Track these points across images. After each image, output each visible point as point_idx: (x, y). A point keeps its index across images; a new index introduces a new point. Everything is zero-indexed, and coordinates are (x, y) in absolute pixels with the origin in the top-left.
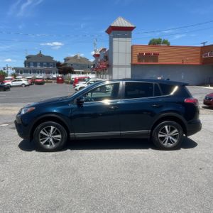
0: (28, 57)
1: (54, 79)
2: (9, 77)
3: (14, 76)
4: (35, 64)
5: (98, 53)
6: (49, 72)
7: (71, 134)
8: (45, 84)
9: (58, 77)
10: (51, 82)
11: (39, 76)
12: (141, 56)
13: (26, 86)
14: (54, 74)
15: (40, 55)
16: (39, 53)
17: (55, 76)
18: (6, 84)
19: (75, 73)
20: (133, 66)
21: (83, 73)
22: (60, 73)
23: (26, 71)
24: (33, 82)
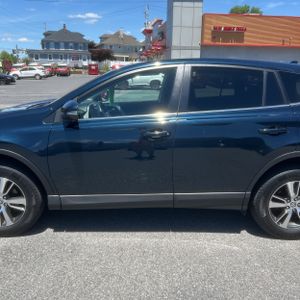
0: (46, 34)
1: (84, 68)
2: (18, 65)
3: (27, 62)
4: (57, 45)
5: (150, 28)
6: (77, 57)
7: (49, 196)
8: (72, 75)
9: (90, 65)
10: (81, 73)
11: (62, 63)
12: (217, 33)
13: (41, 78)
14: (84, 60)
15: (64, 31)
16: (62, 28)
17: (86, 63)
18: (11, 74)
19: (115, 59)
20: (204, 47)
21: (127, 60)
22: (93, 59)
23: (44, 56)
24: (54, 72)
